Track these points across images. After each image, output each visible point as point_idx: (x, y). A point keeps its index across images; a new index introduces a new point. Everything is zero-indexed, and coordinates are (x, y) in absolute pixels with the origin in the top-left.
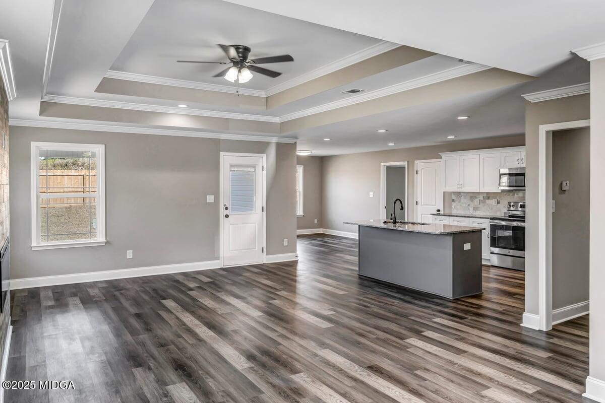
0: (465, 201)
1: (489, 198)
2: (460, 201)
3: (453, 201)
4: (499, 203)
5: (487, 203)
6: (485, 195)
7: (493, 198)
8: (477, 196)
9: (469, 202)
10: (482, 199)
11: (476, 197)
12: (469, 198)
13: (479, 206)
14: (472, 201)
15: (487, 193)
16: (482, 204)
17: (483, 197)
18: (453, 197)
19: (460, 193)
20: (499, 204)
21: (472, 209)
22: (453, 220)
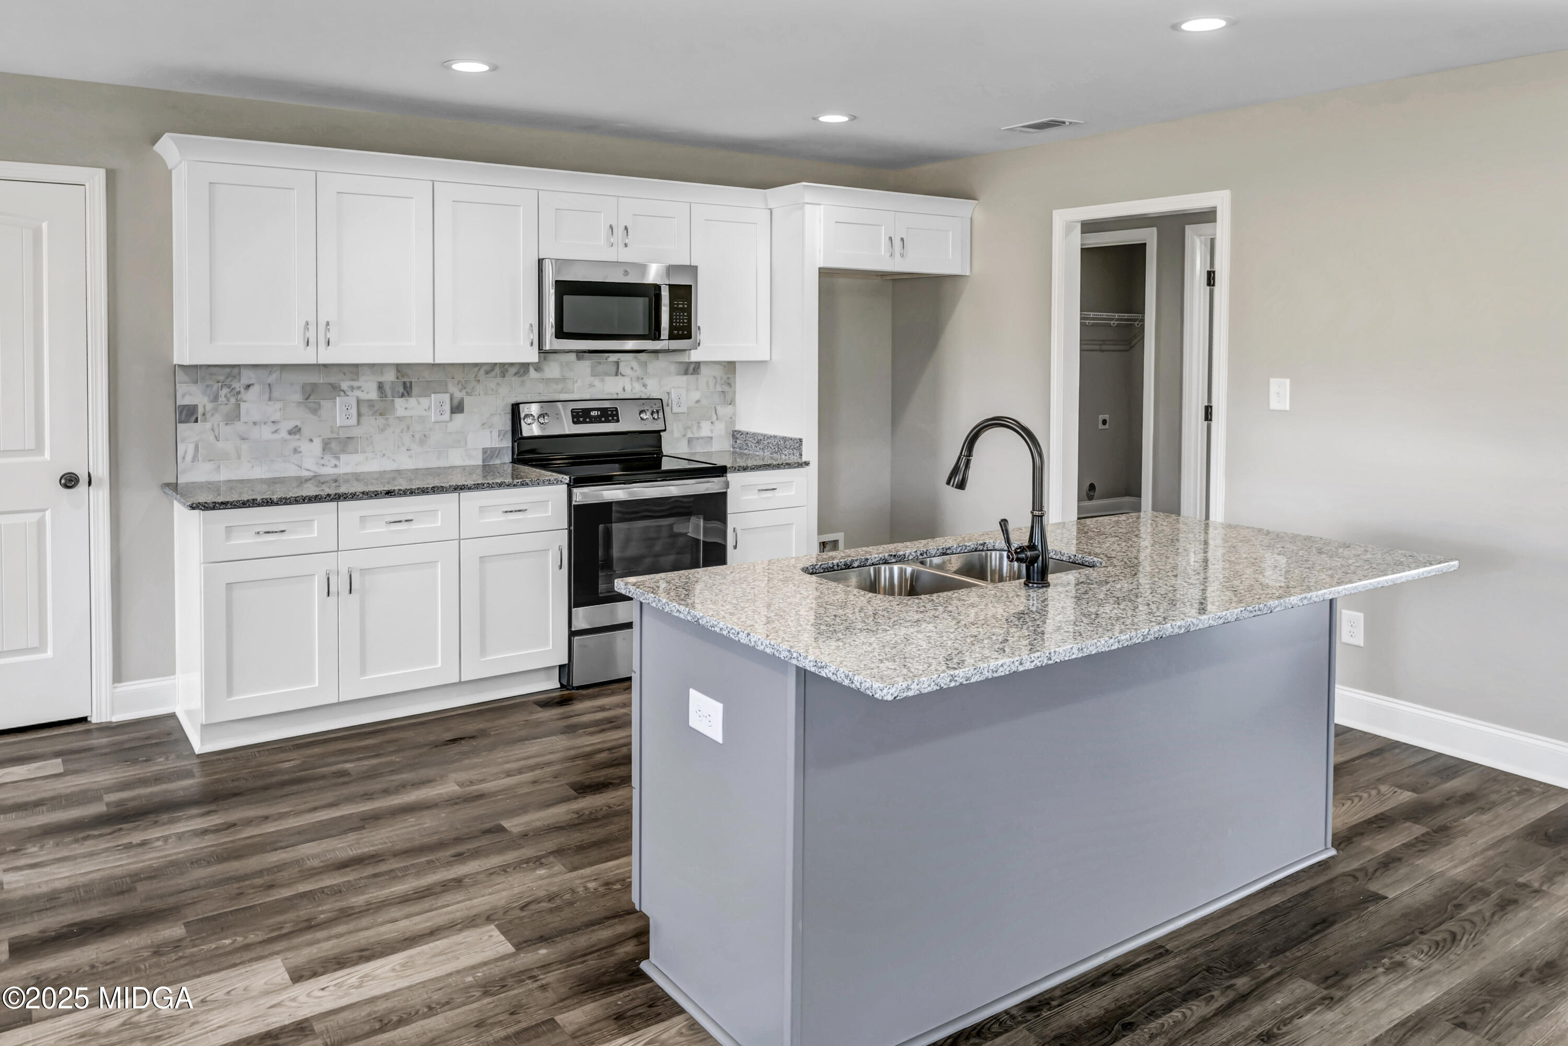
0: (273, 410)
1: (407, 390)
2: (234, 416)
3: (188, 414)
4: (457, 408)
5: (400, 412)
6: (389, 377)
7: (430, 388)
8: (345, 385)
9: (298, 416)
10: (373, 395)
11: (335, 389)
12: (298, 397)
13: (356, 432)
14: (315, 411)
15: (400, 368)
16: (371, 423)
17: (381, 387)
18: (191, 394)
19: (234, 370)
20: (459, 417)
21: (317, 445)
22: (363, 519)
